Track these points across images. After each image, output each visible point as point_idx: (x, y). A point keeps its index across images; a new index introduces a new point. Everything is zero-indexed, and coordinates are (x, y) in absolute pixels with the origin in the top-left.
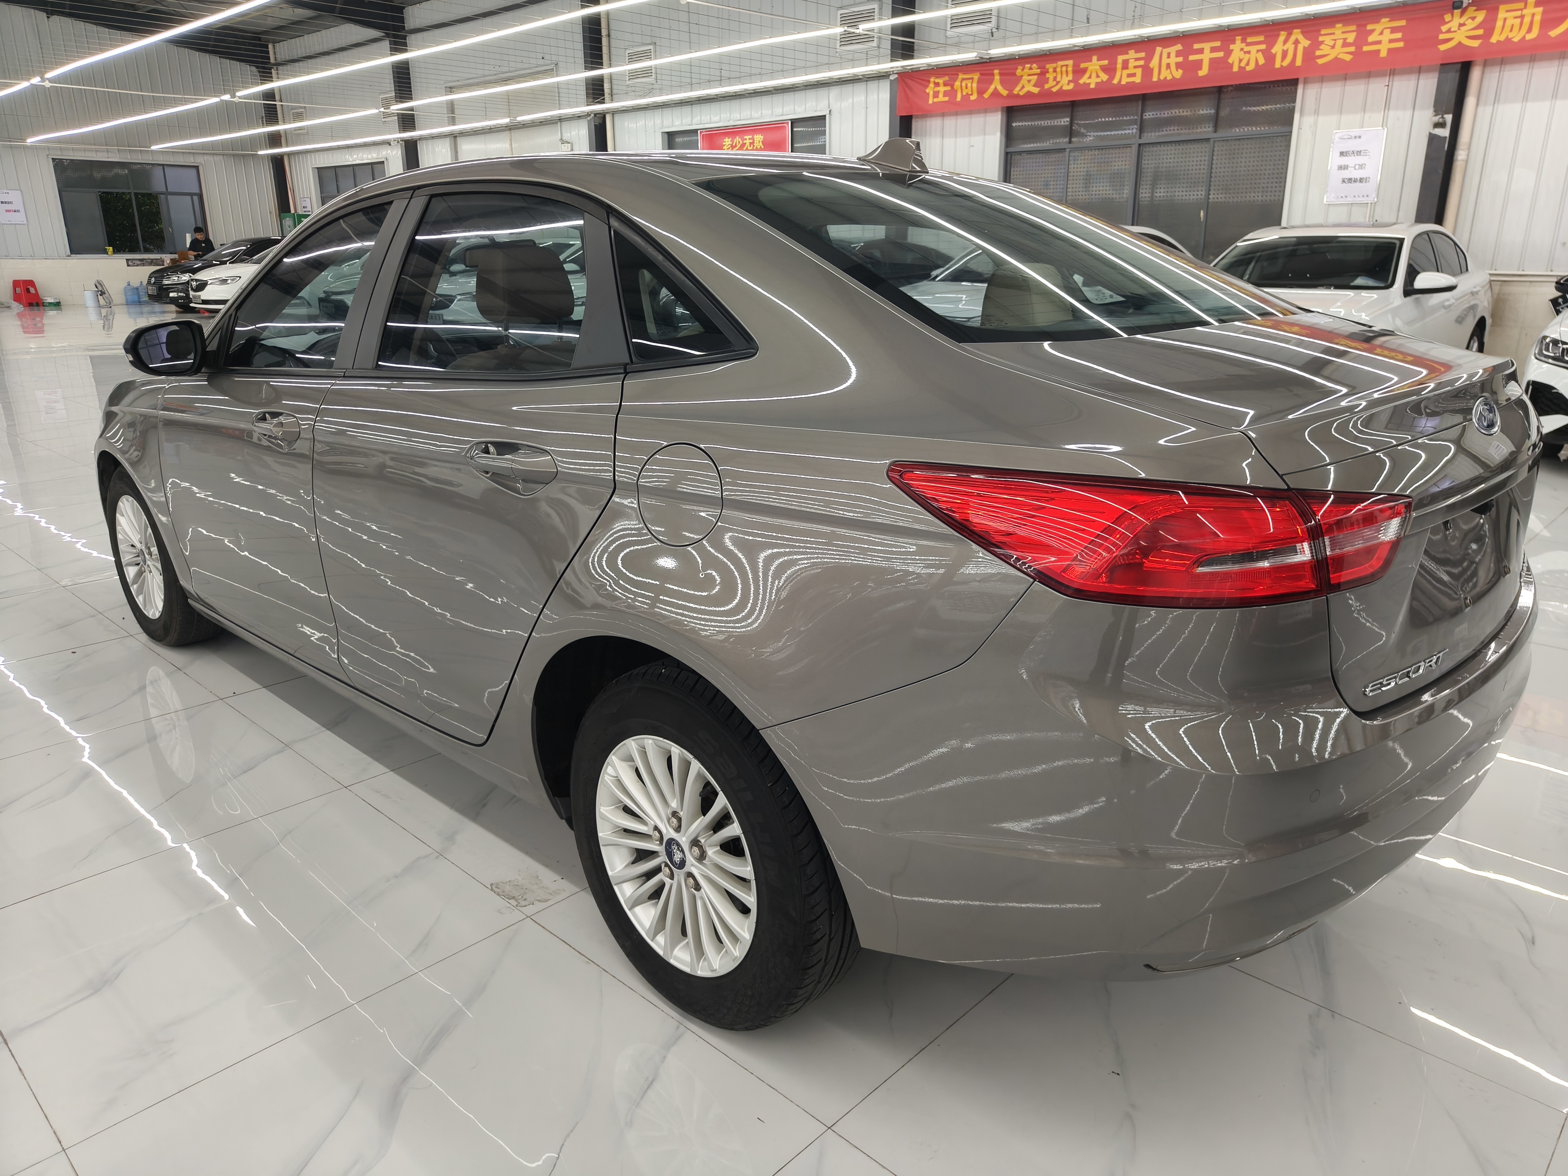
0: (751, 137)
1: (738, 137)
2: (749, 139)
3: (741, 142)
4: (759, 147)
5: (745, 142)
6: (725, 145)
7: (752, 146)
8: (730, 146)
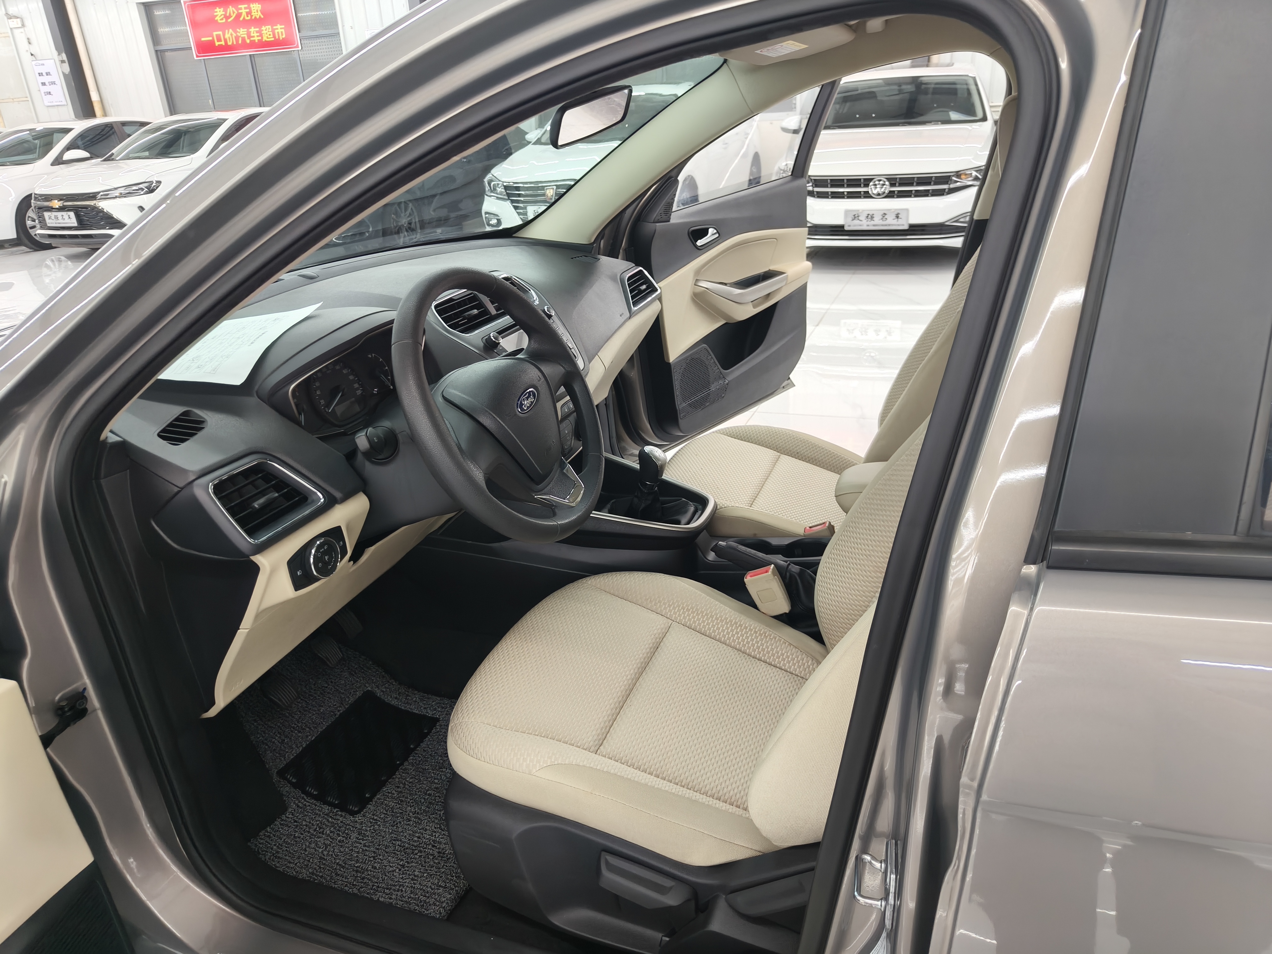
0: (246, 6)
1: (230, 7)
2: (245, 8)
3: (236, 12)
4: (258, 17)
5: (240, 11)
6: (217, 15)
7: (249, 16)
8: (223, 16)
